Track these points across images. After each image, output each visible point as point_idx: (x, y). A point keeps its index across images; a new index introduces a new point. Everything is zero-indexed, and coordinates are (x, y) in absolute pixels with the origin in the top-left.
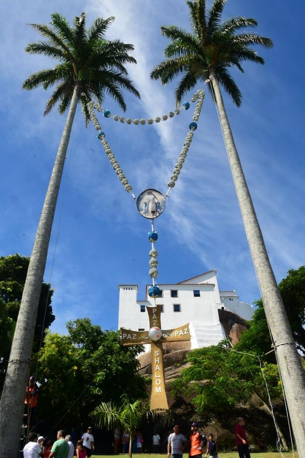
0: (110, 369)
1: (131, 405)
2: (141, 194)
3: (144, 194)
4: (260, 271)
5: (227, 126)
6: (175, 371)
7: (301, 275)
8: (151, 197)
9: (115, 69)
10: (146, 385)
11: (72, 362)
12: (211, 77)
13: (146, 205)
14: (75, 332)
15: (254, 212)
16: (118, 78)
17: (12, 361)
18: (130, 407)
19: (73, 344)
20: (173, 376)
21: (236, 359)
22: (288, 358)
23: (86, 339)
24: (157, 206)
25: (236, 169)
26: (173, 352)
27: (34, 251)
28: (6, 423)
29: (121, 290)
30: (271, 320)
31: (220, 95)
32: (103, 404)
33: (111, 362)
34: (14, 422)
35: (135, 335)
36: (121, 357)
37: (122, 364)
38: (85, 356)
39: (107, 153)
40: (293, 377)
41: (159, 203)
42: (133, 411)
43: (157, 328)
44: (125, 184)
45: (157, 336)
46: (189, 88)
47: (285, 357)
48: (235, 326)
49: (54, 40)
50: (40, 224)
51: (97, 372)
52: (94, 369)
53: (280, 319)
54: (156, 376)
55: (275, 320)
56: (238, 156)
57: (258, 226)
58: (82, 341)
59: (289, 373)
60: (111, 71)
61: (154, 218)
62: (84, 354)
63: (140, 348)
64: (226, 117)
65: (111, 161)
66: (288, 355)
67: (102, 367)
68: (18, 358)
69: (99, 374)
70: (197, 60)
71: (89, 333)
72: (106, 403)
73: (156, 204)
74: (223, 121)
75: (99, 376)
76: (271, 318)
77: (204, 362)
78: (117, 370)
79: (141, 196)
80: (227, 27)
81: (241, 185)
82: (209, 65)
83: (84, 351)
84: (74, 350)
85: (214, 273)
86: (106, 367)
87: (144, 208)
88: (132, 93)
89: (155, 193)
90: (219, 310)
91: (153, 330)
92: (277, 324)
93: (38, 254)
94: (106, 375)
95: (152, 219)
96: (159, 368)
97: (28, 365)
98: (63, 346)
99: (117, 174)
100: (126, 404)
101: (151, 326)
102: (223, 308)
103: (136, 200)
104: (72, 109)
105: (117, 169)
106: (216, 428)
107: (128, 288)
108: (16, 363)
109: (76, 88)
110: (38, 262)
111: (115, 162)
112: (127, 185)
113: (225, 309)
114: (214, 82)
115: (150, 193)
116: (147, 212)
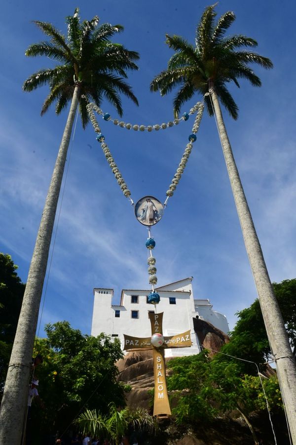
0: (90, 375)
1: (119, 414)
2: (140, 201)
3: (143, 200)
4: (261, 285)
5: (226, 141)
6: (150, 379)
7: (286, 288)
8: (149, 204)
9: (115, 74)
10: (125, 393)
11: (52, 367)
12: (211, 90)
13: (144, 211)
14: (54, 335)
15: (253, 227)
16: (117, 82)
17: (14, 365)
18: (118, 415)
19: (51, 348)
20: (148, 384)
21: (220, 370)
22: (288, 371)
23: (65, 343)
24: (155, 213)
25: (235, 183)
26: (147, 360)
27: (36, 253)
28: (8, 429)
29: (96, 293)
30: (271, 334)
31: (219, 109)
32: (88, 411)
33: (91, 368)
34: (15, 428)
35: (138, 341)
36: (101, 364)
37: (102, 371)
38: (64, 361)
39: (107, 156)
40: (293, 389)
41: (156, 211)
42: (121, 419)
43: (159, 334)
44: (124, 190)
45: (159, 342)
46: (186, 98)
47: (285, 370)
48: (209, 335)
49: (56, 40)
50: (42, 225)
51: (77, 378)
52: (73, 375)
53: (280, 333)
54: (159, 383)
55: (276, 334)
56: (237, 170)
57: (258, 241)
58: (61, 345)
59: (289, 386)
60: (111, 75)
61: (151, 225)
62: (64, 359)
63: (119, 354)
64: (226, 131)
65: (110, 165)
66: (288, 368)
67: (81, 373)
68: (20, 362)
69: (78, 380)
70: (197, 73)
71: (69, 337)
72: (91, 411)
73: (154, 212)
74: (222, 136)
75: (79, 382)
76: (271, 331)
77: (188, 372)
78: (97, 376)
79: (140, 203)
80: (228, 43)
81: (241, 200)
82: (209, 79)
83: (63, 356)
84: (53, 354)
85: (189, 280)
86: (86, 373)
87: (142, 214)
88: (130, 99)
89: (153, 201)
90: (193, 318)
91: (155, 336)
92: (277, 337)
93: (40, 256)
94: (85, 381)
95: (149, 226)
96: (161, 374)
97: (29, 369)
98: (42, 350)
99: (116, 178)
100: (114, 412)
101: (153, 333)
102: (197, 317)
103: (134, 206)
104: (73, 111)
105: (117, 173)
106: (193, 439)
107: (103, 292)
108: (18, 367)
109: (76, 89)
110: (40, 264)
111: (115, 166)
112: (125, 190)
113: (199, 318)
114: (214, 97)
115: (148, 201)
116: (144, 219)
